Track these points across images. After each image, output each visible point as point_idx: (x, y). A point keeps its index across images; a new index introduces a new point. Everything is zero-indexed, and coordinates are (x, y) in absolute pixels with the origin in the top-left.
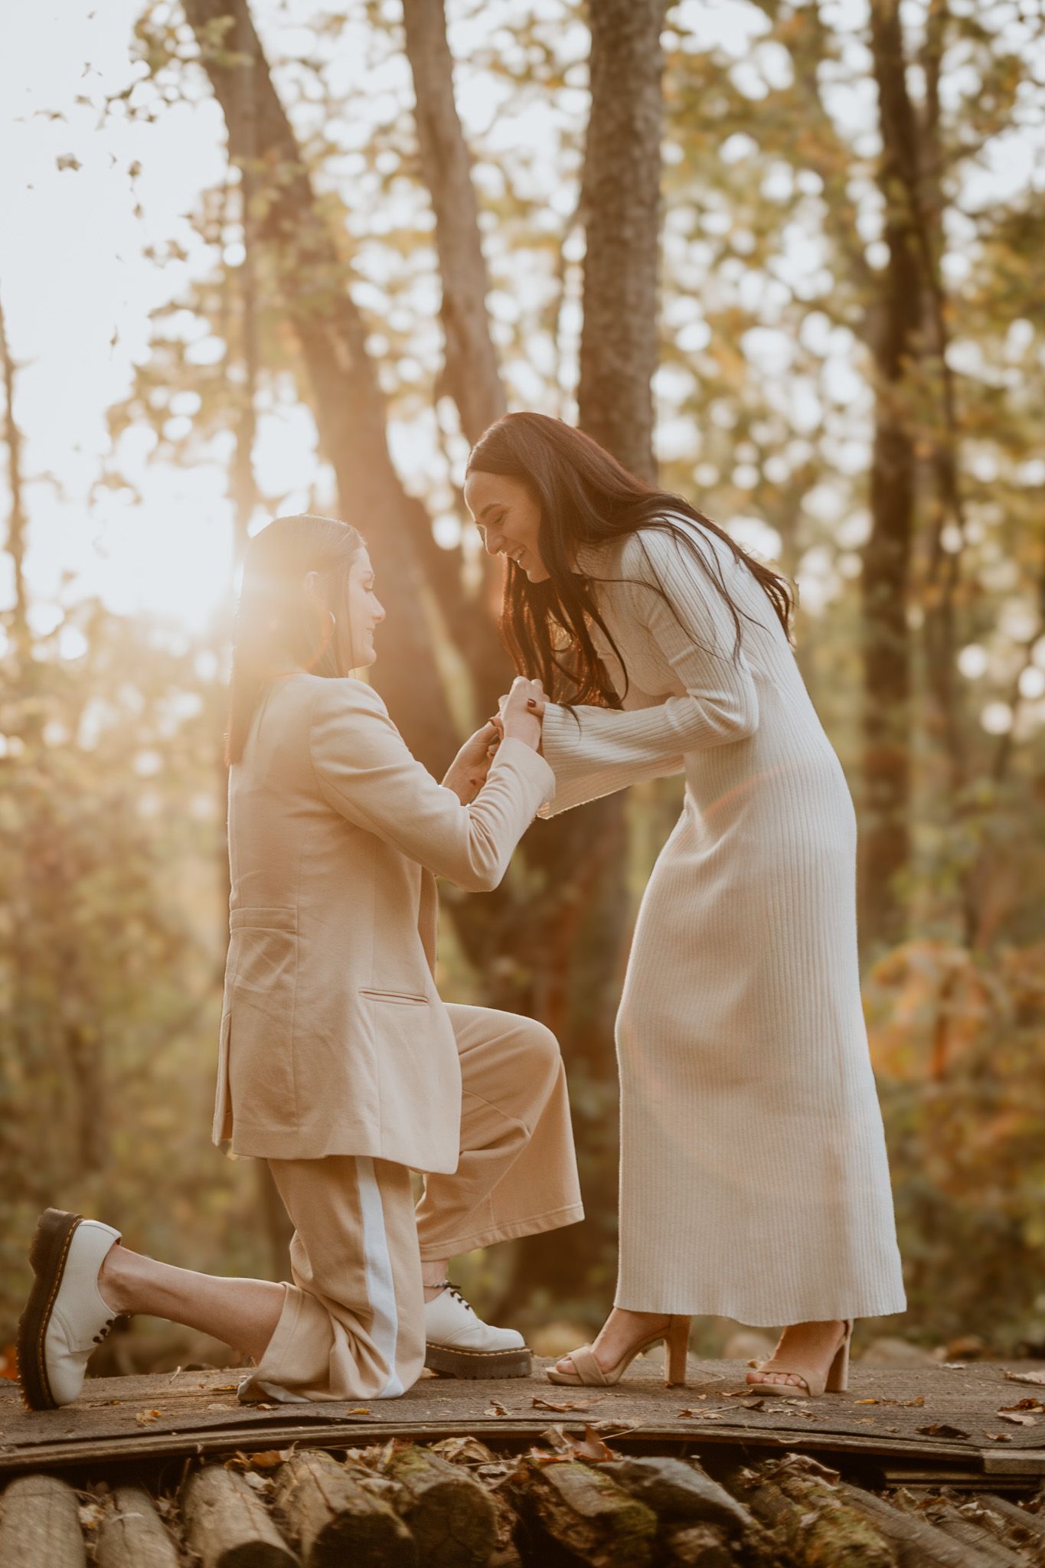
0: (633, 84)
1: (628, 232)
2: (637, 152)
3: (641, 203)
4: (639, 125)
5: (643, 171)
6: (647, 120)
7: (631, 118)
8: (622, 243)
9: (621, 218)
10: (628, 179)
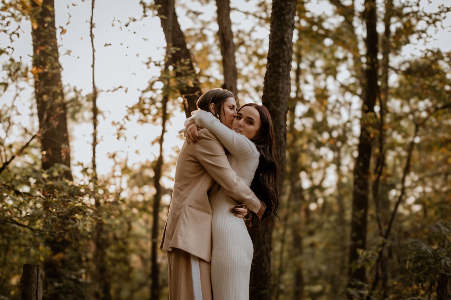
0: (284, 28)
1: (281, 70)
2: (285, 48)
3: (285, 62)
4: (286, 40)
5: (286, 53)
6: (288, 38)
7: (284, 37)
8: (279, 73)
9: (279, 66)
10: (281, 55)
